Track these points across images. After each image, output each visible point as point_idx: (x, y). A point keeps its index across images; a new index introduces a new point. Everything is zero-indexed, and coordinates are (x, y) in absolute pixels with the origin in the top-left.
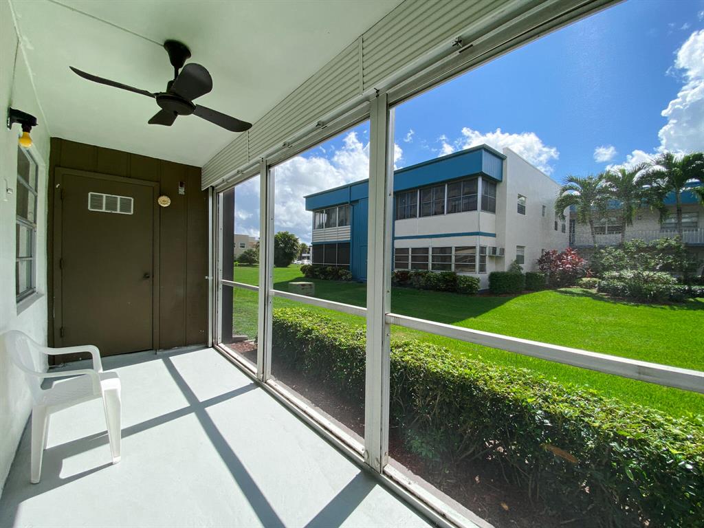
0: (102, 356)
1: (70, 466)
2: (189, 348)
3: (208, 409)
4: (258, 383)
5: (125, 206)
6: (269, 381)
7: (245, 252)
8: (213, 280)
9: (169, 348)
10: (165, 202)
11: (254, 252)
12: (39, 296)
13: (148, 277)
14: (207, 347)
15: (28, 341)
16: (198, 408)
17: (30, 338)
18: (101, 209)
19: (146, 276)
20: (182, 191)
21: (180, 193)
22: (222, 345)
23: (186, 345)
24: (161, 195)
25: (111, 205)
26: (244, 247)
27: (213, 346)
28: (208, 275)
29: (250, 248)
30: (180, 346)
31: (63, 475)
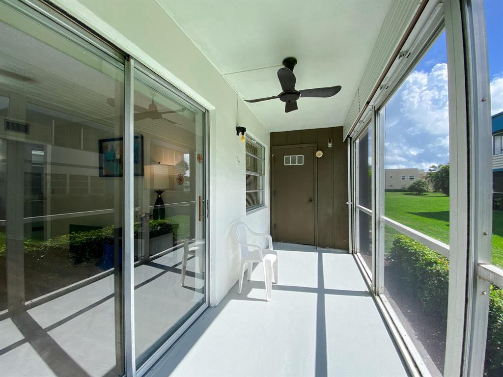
0: (273, 241)
1: (254, 293)
2: (336, 250)
3: (326, 295)
4: (372, 293)
5: (300, 160)
6: (381, 296)
7: (414, 183)
8: (351, 205)
9: (324, 247)
10: (319, 154)
11: (423, 183)
12: (266, 207)
13: (311, 201)
14: (349, 253)
15: (246, 227)
16: (321, 291)
17: (247, 226)
18: (289, 163)
19: (311, 200)
20: (330, 145)
21: (329, 147)
22: (359, 254)
23: (334, 248)
24: (318, 150)
25: (294, 162)
26: (413, 179)
27: (352, 254)
28: (348, 201)
29: (419, 179)
30: (330, 247)
31: (249, 296)
